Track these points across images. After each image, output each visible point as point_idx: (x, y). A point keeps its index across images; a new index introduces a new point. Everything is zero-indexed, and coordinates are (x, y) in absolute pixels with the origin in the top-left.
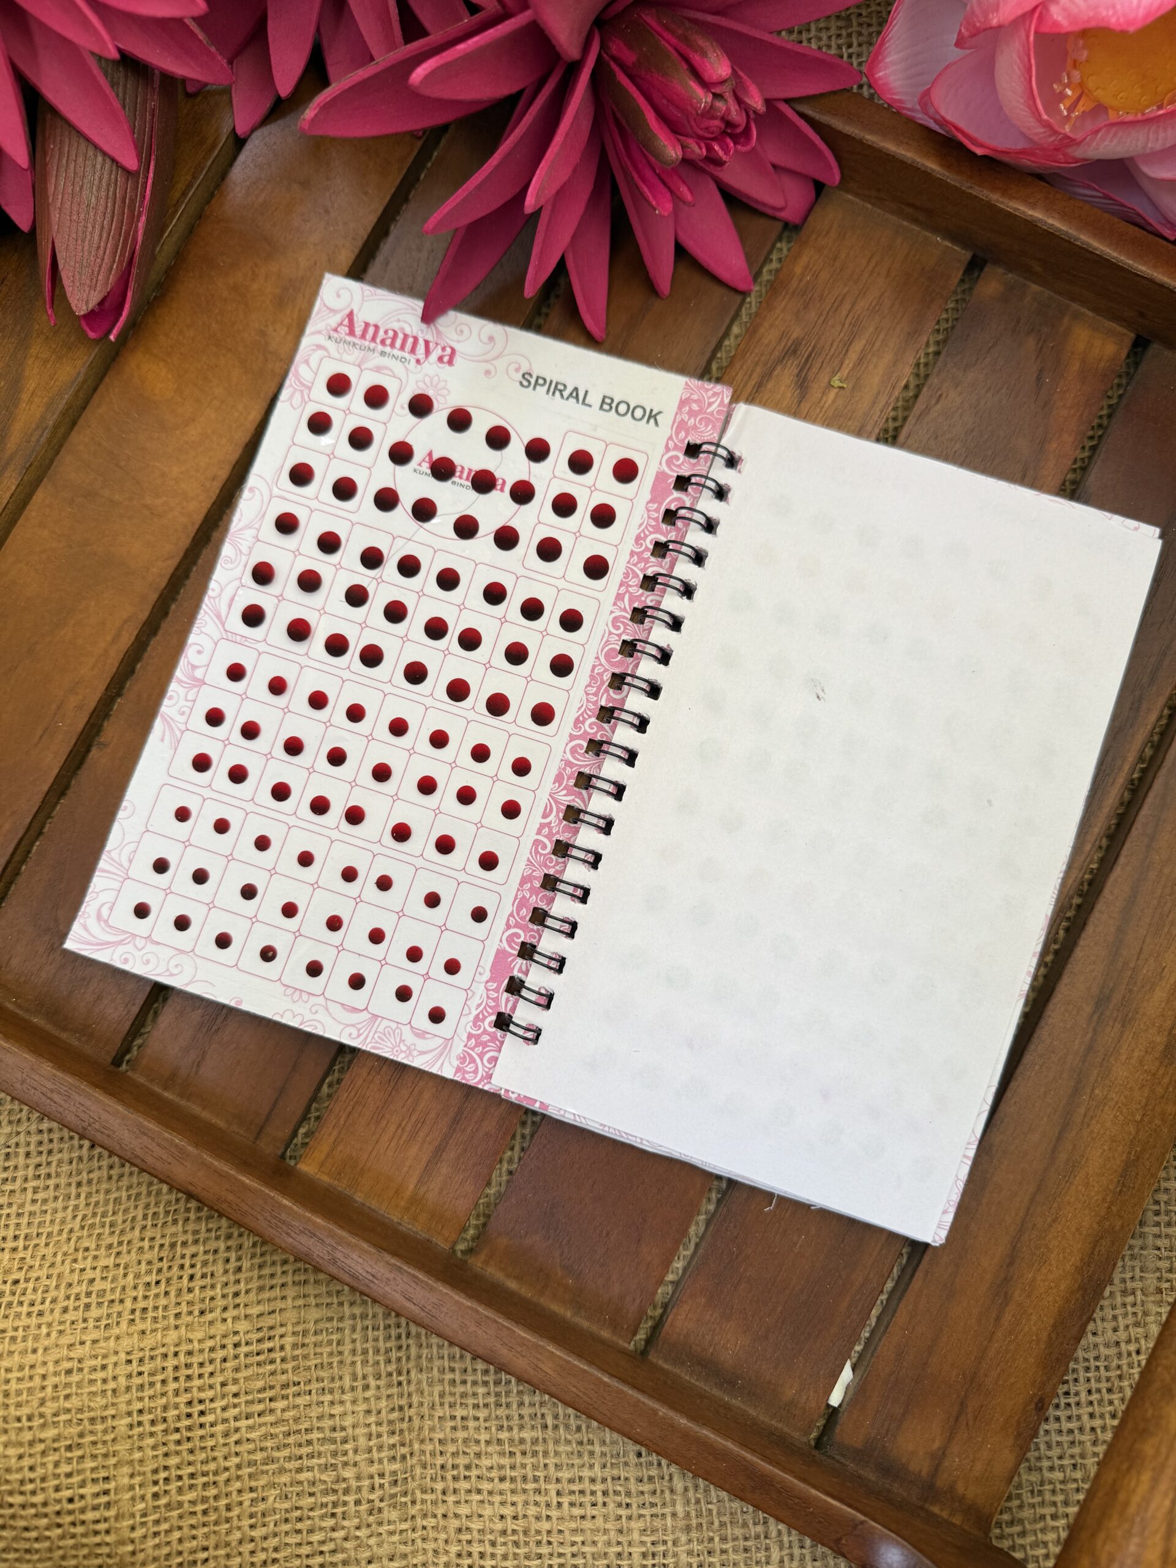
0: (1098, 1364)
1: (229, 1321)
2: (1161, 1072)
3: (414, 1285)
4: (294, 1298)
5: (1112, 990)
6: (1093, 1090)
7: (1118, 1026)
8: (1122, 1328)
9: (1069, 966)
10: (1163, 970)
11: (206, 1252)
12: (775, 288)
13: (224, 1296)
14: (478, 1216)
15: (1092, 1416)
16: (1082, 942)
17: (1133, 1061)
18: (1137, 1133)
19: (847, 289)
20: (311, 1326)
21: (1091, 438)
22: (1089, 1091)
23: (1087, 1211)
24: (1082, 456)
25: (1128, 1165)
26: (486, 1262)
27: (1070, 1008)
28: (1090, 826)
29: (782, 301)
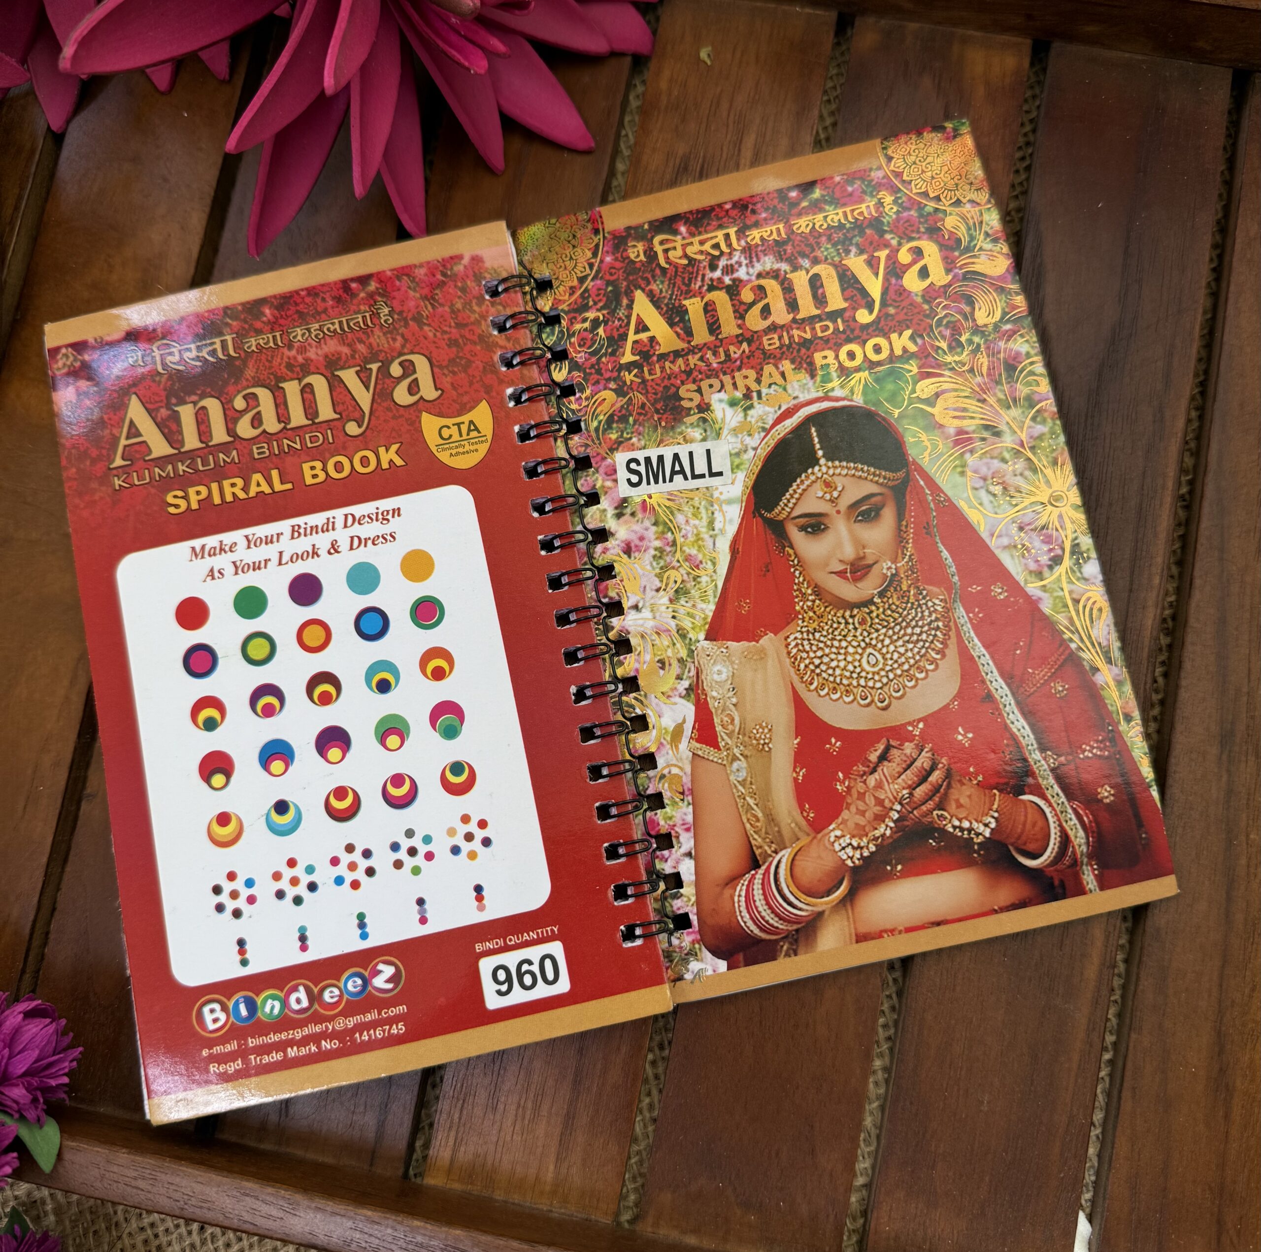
5: (1232, 723)
7: (1252, 759)
14: (634, 1179)
19: (719, 89)
21: (1023, 159)
24: (1017, 180)
26: (656, 1225)
27: (1194, 756)
28: (1152, 557)
29: (656, 122)
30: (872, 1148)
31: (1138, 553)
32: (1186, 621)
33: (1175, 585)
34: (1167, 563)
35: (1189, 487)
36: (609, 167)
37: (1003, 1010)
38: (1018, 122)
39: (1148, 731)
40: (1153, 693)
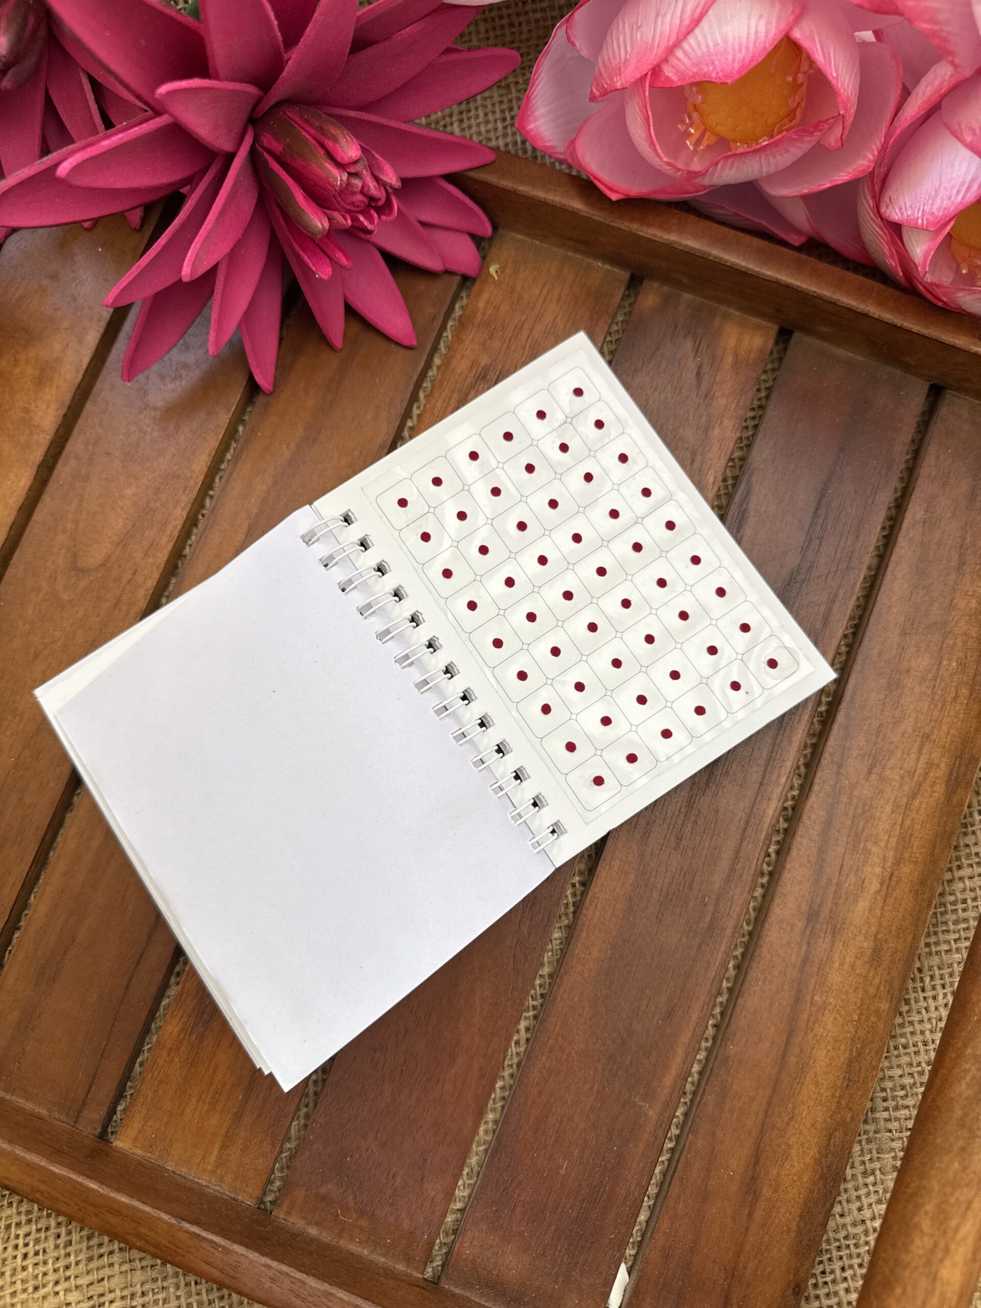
0: (847, 1242)
1: (62, 1293)
2: (872, 973)
3: (212, 1250)
4: (120, 1265)
5: (820, 906)
6: (813, 997)
7: (829, 936)
8: (866, 1207)
9: (779, 888)
10: (864, 882)
11: (39, 1230)
12: (462, 323)
13: (55, 1271)
14: (282, 1168)
15: (847, 1291)
16: (788, 866)
17: (846, 967)
18: (856, 1032)
19: (524, 317)
20: (138, 1289)
21: (753, 418)
22: (808, 998)
23: (820, 1108)
24: (745, 435)
25: (850, 1062)
26: (288, 1213)
27: (784, 925)
28: (783, 760)
29: (469, 334)
30: (472, 1182)
31: (774, 754)
32: (800, 817)
33: (800, 782)
34: (795, 766)
35: (827, 707)
36: (426, 361)
37: (593, 1097)
38: (755, 389)
39: (754, 895)
40: (765, 865)
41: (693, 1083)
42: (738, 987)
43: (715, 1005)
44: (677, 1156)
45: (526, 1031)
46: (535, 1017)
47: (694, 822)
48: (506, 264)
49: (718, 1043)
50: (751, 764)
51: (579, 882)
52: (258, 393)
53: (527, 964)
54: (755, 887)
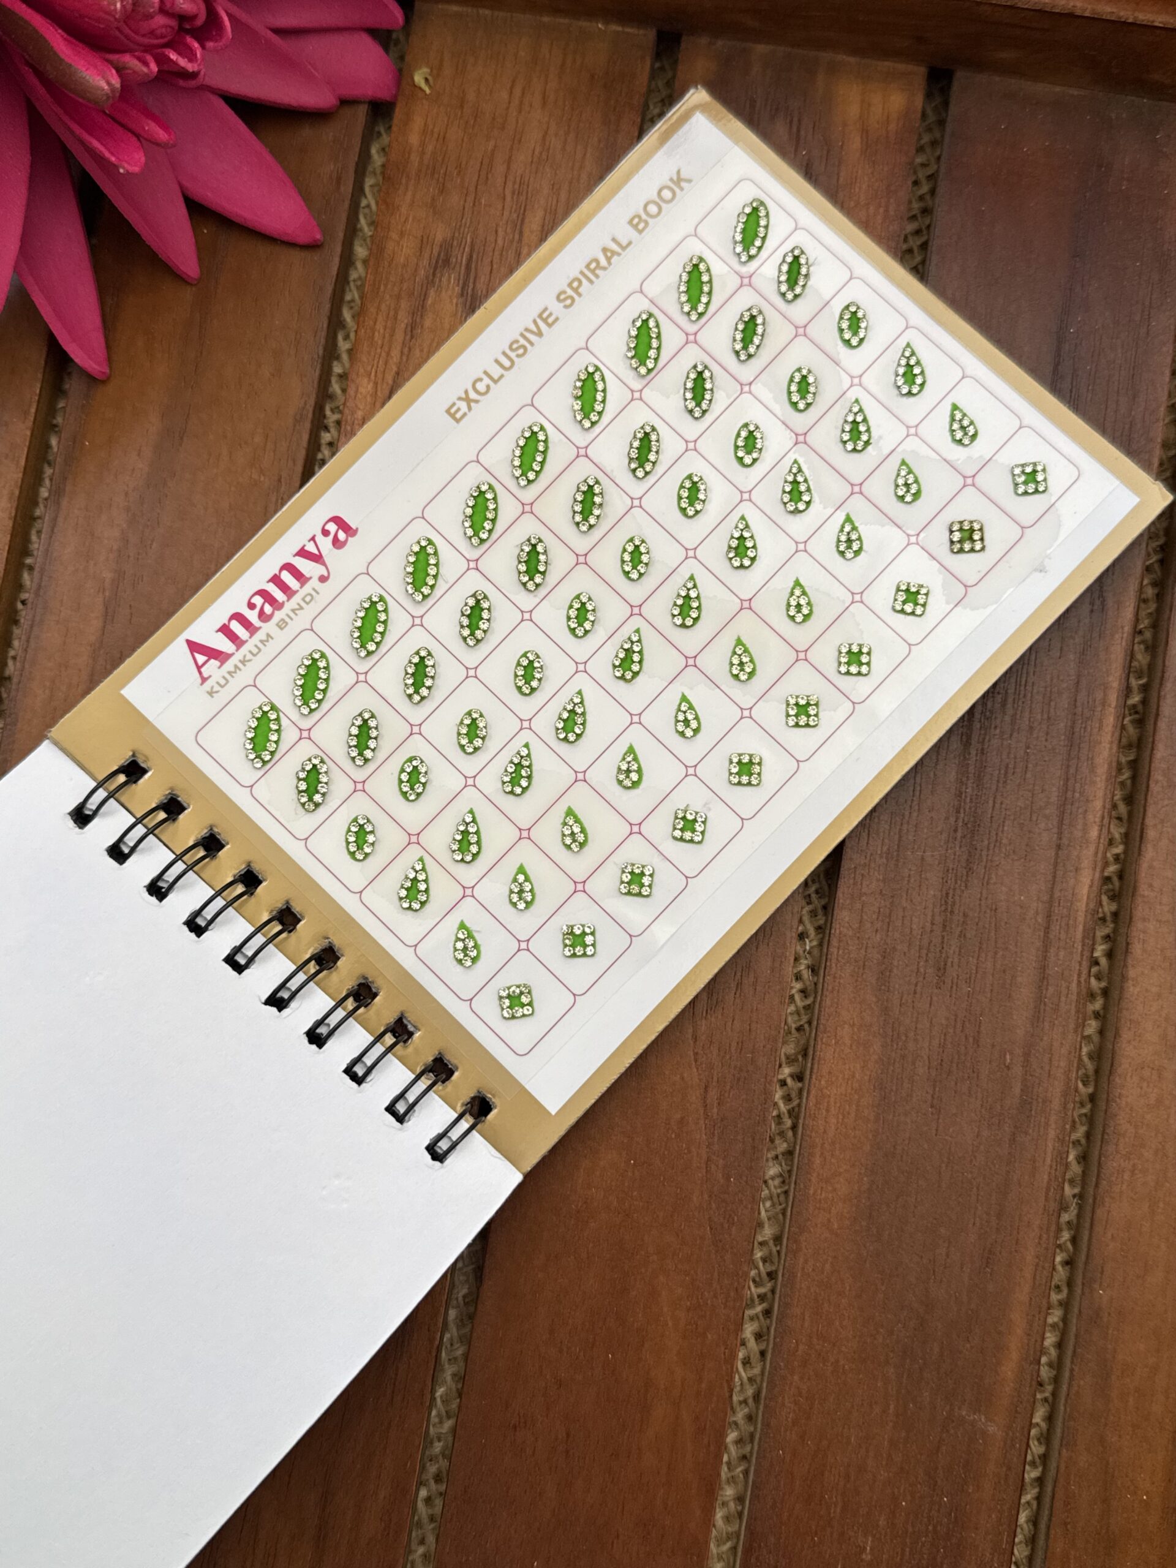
9: (1124, 1012)
12: (390, 179)
16: (1131, 973)
19: (492, 143)
21: (918, 232)
27: (1147, 1073)
28: (1088, 801)
29: (405, 194)
31: (1069, 794)
32: (1135, 888)
33: (1123, 830)
34: (1108, 806)
35: (1141, 695)
36: (341, 257)
37: (891, 1424)
38: (910, 183)
39: (1086, 1033)
40: (1093, 980)
41: (1050, 1365)
42: (1091, 1190)
43: (1059, 1230)
44: (1049, 1489)
45: (756, 1340)
46: (767, 1313)
47: (960, 936)
48: (441, 61)
49: (1078, 1290)
50: (1034, 818)
51: (792, 1076)
52: (70, 374)
53: (734, 1229)
54: (1085, 1020)
